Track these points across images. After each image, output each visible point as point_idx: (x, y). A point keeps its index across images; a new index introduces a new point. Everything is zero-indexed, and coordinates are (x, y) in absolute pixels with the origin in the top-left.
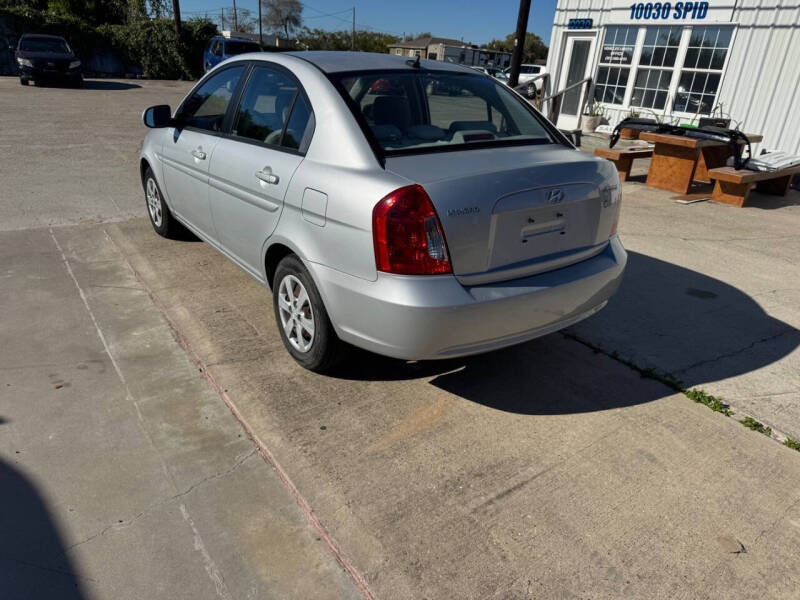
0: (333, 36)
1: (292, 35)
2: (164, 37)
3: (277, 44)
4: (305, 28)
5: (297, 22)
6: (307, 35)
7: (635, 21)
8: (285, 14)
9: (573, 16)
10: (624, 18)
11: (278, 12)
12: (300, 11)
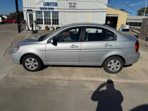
7: (41, 10)
9: (28, 9)
10: (39, 10)
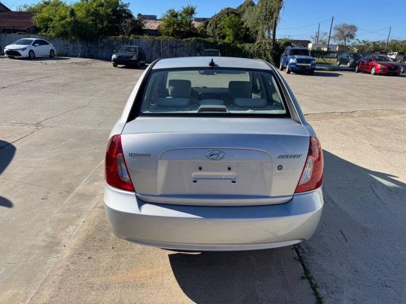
0: (374, 43)
1: (347, 44)
2: (266, 48)
3: (337, 49)
4: (357, 40)
5: (352, 37)
6: (358, 43)
8: (346, 34)
11: (342, 32)
12: (355, 31)
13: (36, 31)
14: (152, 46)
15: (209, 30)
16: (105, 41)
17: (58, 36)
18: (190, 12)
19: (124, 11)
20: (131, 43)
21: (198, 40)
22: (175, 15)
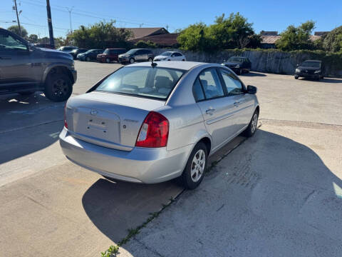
13: (178, 46)
14: (260, 57)
15: (326, 43)
16: (223, 53)
17: (190, 49)
18: (309, 27)
19: (248, 29)
20: (243, 54)
21: (305, 52)
22: (294, 31)
